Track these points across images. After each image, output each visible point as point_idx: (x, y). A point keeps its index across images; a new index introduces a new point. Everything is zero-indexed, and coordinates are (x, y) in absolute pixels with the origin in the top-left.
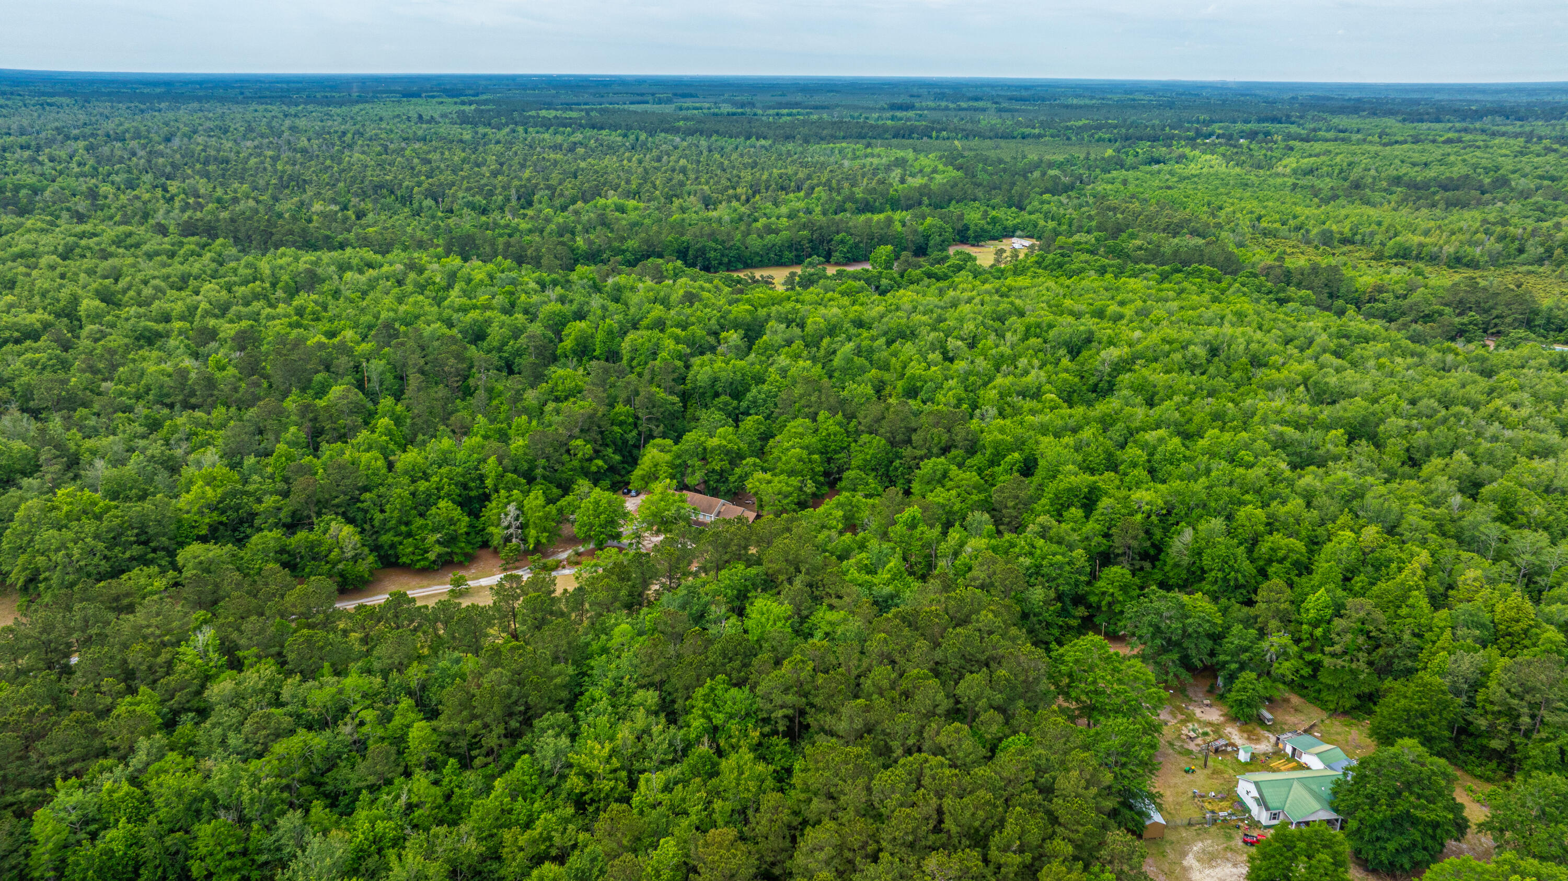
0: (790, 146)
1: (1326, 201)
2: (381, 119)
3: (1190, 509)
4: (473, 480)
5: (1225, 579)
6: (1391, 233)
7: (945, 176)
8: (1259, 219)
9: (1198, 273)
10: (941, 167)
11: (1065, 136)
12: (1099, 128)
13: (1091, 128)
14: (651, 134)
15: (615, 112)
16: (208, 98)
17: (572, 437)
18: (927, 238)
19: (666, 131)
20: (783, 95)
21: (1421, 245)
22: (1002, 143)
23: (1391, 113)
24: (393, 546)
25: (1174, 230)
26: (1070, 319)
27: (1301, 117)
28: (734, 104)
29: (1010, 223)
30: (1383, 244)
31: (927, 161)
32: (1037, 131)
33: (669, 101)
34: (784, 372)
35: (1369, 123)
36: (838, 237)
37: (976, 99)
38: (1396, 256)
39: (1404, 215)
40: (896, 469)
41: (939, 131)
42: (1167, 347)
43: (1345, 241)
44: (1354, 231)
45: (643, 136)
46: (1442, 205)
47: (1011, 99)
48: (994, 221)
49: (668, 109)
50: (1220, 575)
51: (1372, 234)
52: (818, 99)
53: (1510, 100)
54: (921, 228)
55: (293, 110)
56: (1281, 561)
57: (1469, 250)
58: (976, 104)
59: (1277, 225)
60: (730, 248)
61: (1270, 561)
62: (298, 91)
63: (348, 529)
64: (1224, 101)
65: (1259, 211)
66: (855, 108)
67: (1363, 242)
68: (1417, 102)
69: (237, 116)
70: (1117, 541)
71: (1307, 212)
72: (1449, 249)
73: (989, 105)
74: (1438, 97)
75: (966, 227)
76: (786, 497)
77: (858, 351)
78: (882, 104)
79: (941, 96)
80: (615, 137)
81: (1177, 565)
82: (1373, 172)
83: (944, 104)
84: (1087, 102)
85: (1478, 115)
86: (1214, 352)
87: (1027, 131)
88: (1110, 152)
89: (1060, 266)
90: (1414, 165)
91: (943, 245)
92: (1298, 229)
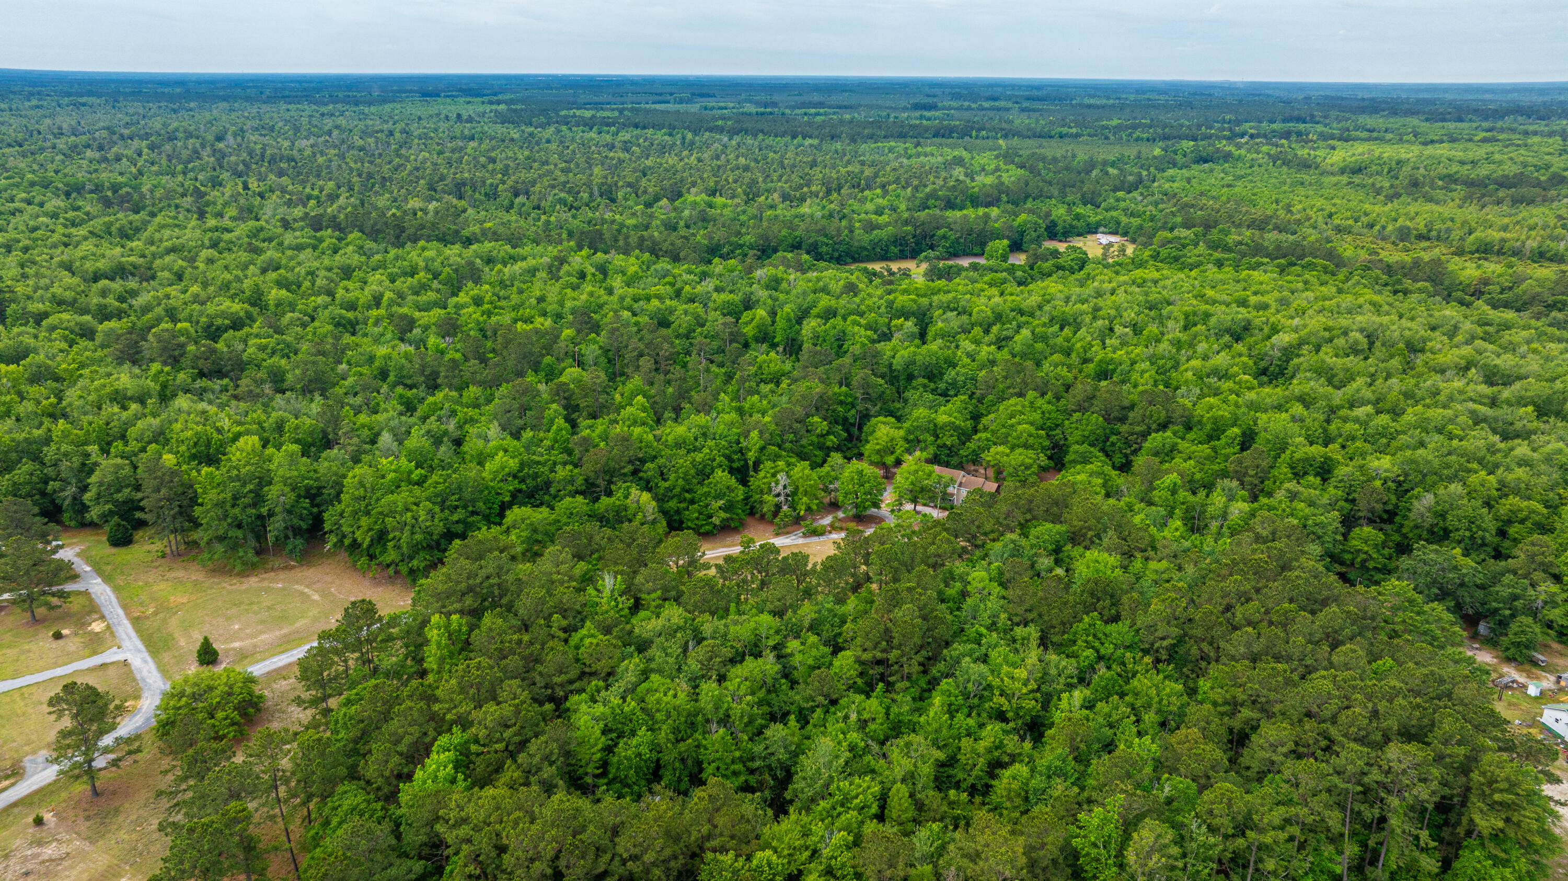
0: (838, 146)
1: (1390, 198)
2: (420, 118)
3: (1424, 476)
4: (735, 452)
5: (1472, 538)
6: (1466, 229)
7: (1011, 175)
8: (1330, 216)
9: (1310, 267)
10: (1002, 166)
11: (1103, 135)
12: (1134, 127)
13: (1127, 127)
14: (696, 132)
15: (647, 111)
16: (235, 98)
17: (808, 415)
18: (1022, 233)
19: (711, 130)
20: (800, 94)
21: (1503, 240)
22: (1044, 142)
23: (1411, 112)
24: (678, 512)
25: (1260, 225)
26: (1223, 307)
27: (1325, 117)
28: (758, 104)
29: (1093, 219)
30: (1462, 239)
31: (986, 159)
32: (1074, 130)
33: (689, 101)
34: (971, 356)
35: (1395, 122)
36: (941, 232)
37: (996, 99)
38: (1477, 251)
39: (1471, 213)
40: (1113, 444)
41: (979, 130)
42: (1327, 334)
43: (1421, 237)
44: (1429, 227)
45: (689, 136)
46: (1508, 201)
47: (1028, 99)
48: (1078, 217)
49: (694, 108)
50: (1467, 534)
51: (1448, 230)
52: (837, 99)
53: (1525, 100)
54: (1016, 224)
55: (324, 109)
56: (1522, 522)
57: (1553, 245)
58: (997, 104)
59: (1351, 222)
60: (840, 243)
61: (1509, 522)
62: (318, 90)
63: (646, 496)
64: (1240, 101)
65: (1329, 208)
66: (879, 107)
67: (1438, 238)
68: (1433, 102)
69: (276, 114)
70: (1362, 505)
71: (1377, 208)
72: (1532, 244)
73: (1010, 105)
74: (1449, 97)
75: (1054, 224)
76: (1027, 468)
77: (1036, 337)
78: (903, 103)
79: (956, 96)
80: (660, 136)
81: (1416, 527)
82: (1422, 171)
83: (966, 104)
84: (1104, 101)
85: (1499, 114)
86: (1371, 338)
87: (1065, 130)
88: (1157, 152)
89: (1176, 259)
90: (1462, 163)
91: (1038, 240)
92: (1371, 226)
